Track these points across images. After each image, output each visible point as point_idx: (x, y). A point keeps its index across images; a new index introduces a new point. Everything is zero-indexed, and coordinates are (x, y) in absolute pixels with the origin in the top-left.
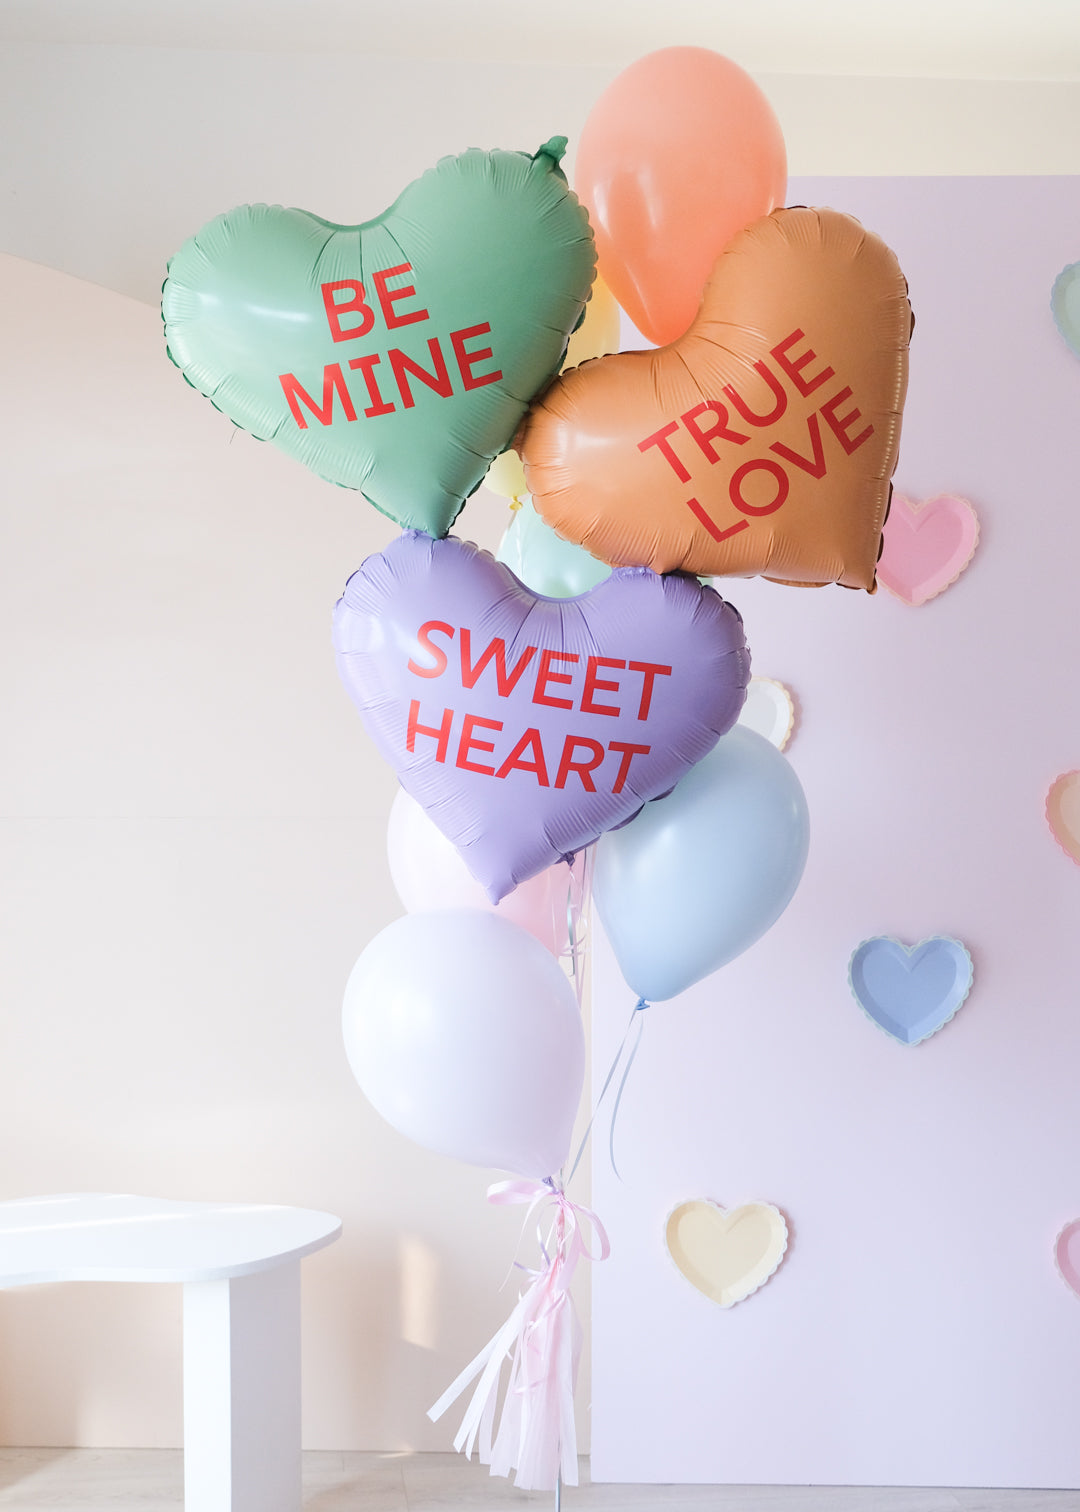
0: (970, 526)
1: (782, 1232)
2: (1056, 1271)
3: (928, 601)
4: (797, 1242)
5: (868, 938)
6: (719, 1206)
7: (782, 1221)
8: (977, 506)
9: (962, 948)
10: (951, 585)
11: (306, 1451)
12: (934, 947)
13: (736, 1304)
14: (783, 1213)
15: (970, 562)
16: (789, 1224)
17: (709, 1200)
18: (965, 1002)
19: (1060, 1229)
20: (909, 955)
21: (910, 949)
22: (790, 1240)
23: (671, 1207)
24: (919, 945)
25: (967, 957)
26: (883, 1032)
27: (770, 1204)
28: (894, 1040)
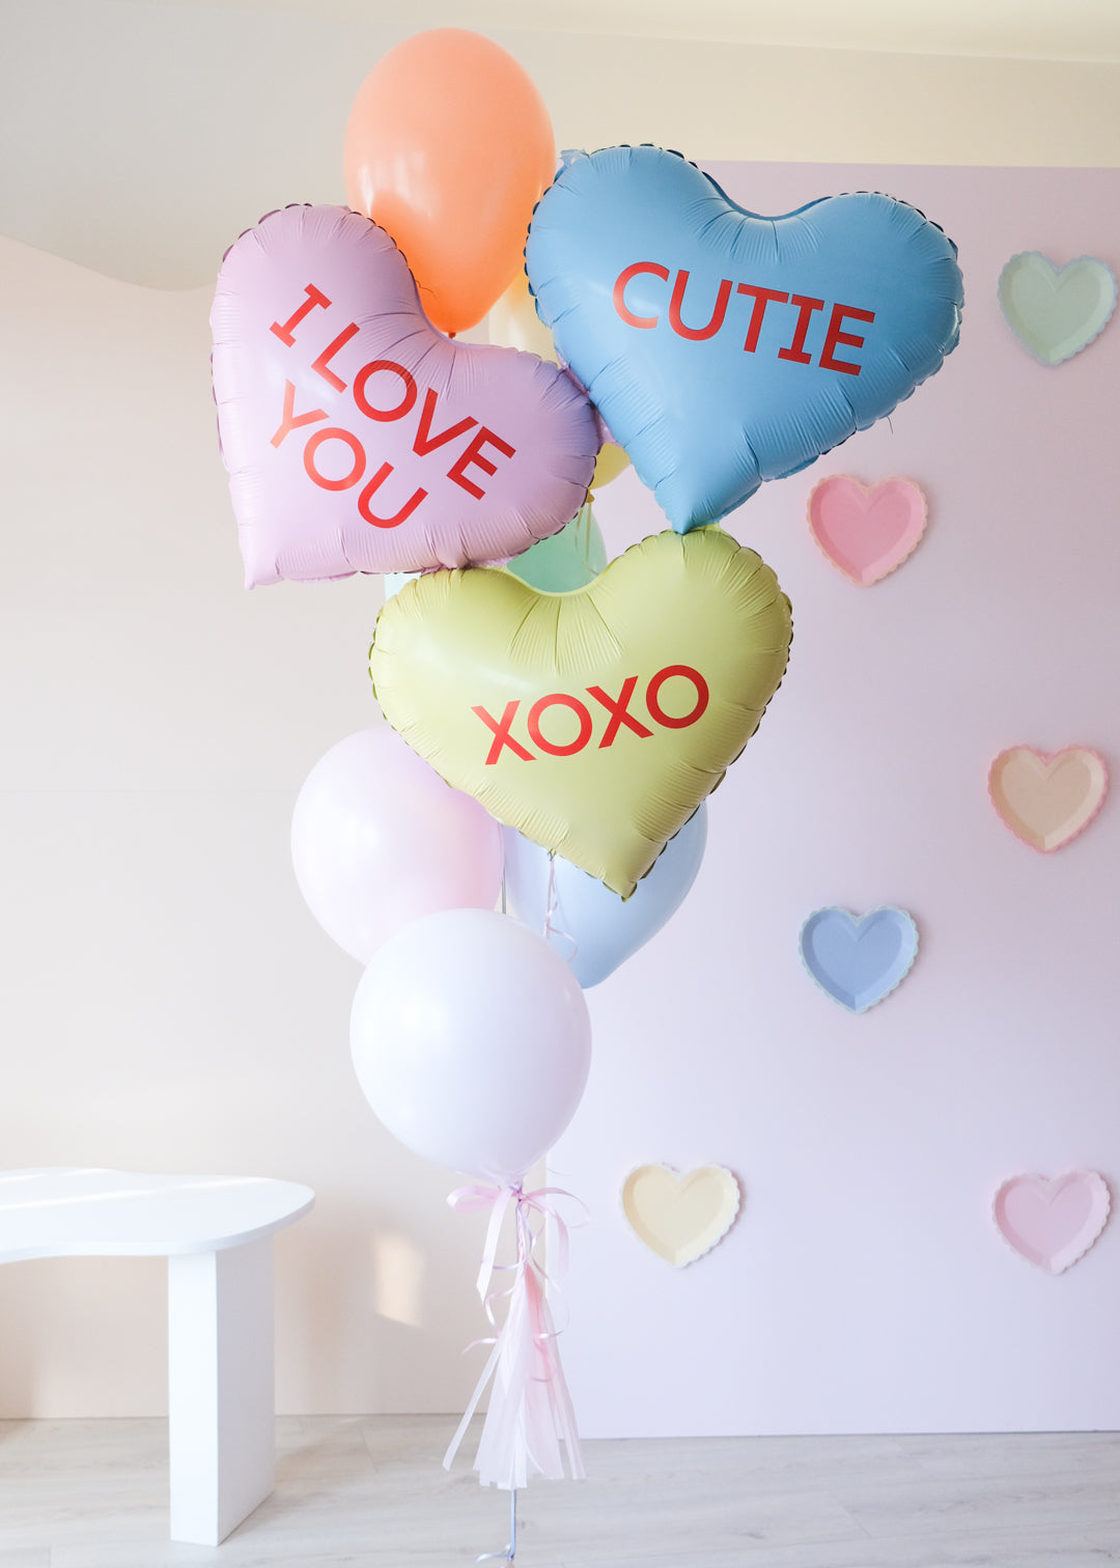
0: (919, 509)
1: (735, 1195)
2: (994, 1226)
3: (878, 581)
4: (748, 1202)
5: (818, 909)
6: (673, 1169)
7: (734, 1183)
8: (924, 489)
9: (908, 918)
10: (899, 566)
11: (280, 1416)
12: (880, 917)
13: (690, 1264)
14: (735, 1175)
15: (918, 543)
16: (740, 1186)
17: (664, 1163)
18: (910, 970)
19: (998, 1186)
20: (857, 925)
21: (858, 919)
22: (741, 1202)
23: (626, 1172)
24: (867, 915)
25: (912, 926)
26: (831, 999)
27: (723, 1167)
28: (841, 1008)
